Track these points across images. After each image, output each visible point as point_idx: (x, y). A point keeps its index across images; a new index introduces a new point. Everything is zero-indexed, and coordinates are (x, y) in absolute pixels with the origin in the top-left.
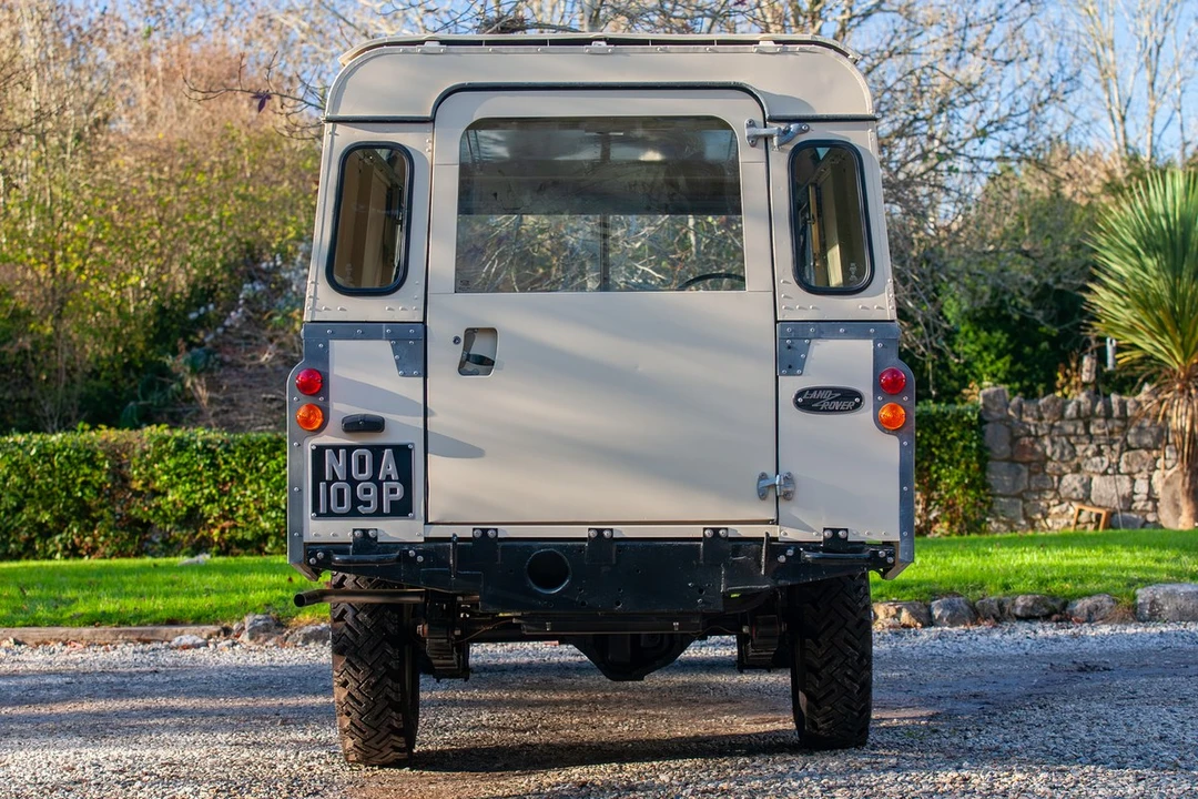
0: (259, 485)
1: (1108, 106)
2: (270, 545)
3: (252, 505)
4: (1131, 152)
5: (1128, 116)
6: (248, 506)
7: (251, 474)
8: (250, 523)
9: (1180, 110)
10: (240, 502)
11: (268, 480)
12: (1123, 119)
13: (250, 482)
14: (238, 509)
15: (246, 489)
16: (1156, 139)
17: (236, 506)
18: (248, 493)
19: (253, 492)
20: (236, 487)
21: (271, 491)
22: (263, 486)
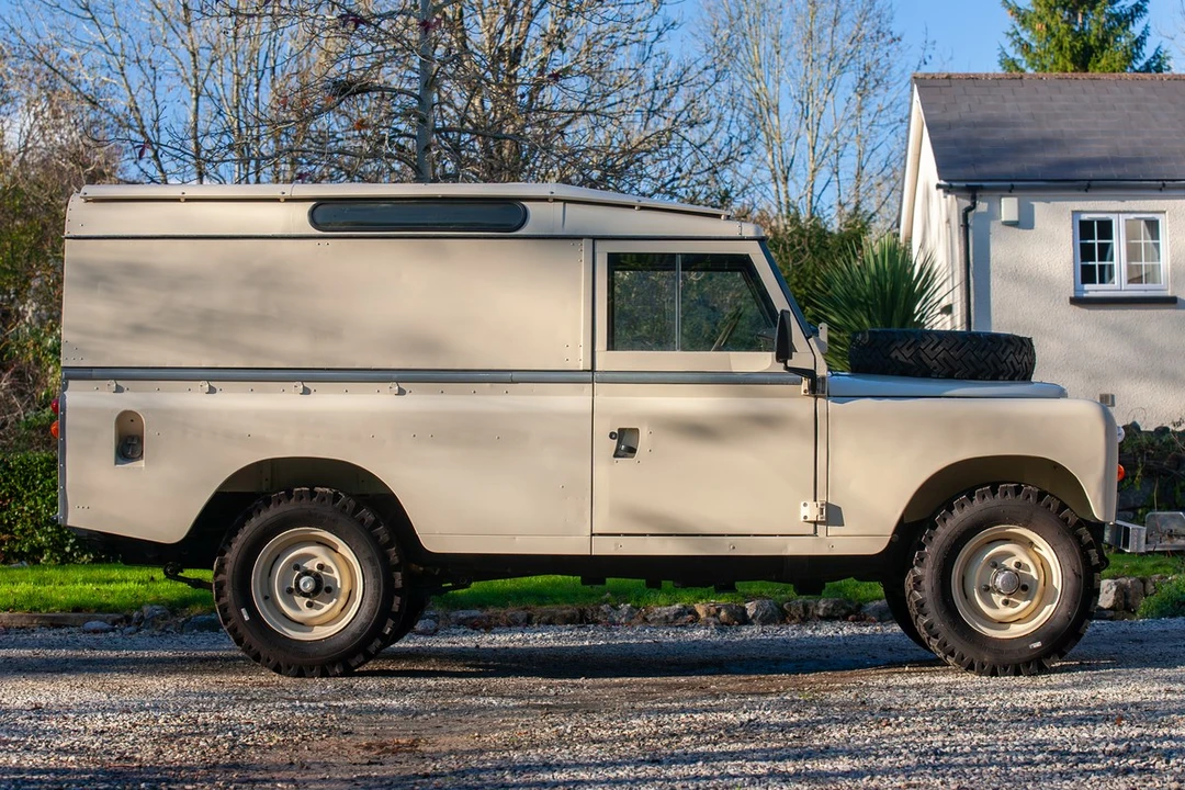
0: (36, 502)
1: (772, 166)
2: (45, 558)
3: (29, 520)
4: (792, 210)
5: (790, 177)
6: (25, 521)
7: (29, 491)
8: (27, 536)
9: (837, 173)
10: (18, 517)
11: (44, 497)
12: (786, 179)
13: (28, 498)
14: (16, 524)
15: (24, 505)
16: (815, 199)
17: (15, 521)
18: (26, 508)
19: (31, 508)
20: (15, 503)
21: (46, 507)
22: (39, 502)
